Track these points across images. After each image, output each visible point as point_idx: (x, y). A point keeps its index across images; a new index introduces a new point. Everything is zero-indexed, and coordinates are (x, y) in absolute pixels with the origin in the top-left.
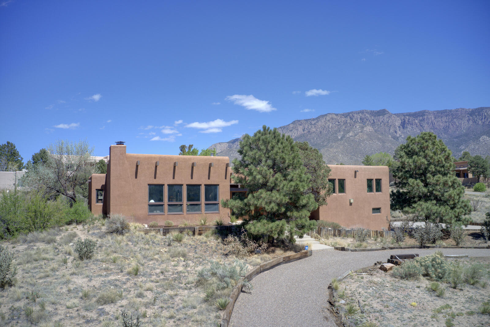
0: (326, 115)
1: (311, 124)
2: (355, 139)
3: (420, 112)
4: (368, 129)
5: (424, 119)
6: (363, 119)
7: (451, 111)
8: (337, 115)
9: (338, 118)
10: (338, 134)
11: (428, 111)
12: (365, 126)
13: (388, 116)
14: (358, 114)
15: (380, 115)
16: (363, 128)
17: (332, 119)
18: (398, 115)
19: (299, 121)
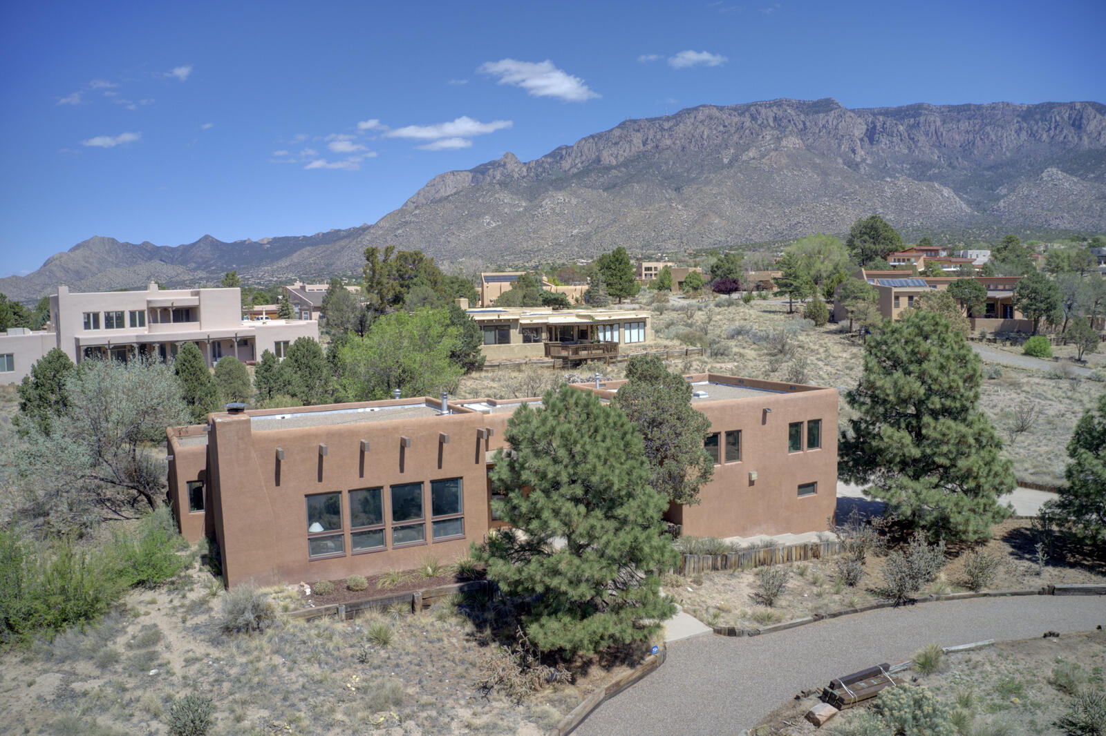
0: (696, 109)
1: (662, 129)
2: (762, 166)
3: (909, 108)
4: (792, 142)
5: (918, 124)
6: (781, 120)
7: (979, 107)
8: (721, 109)
9: (724, 117)
10: (724, 152)
11: (929, 105)
12: (785, 136)
13: (836, 115)
14: (770, 107)
15: (817, 112)
16: (779, 139)
17: (711, 118)
18: (860, 113)
19: (635, 121)
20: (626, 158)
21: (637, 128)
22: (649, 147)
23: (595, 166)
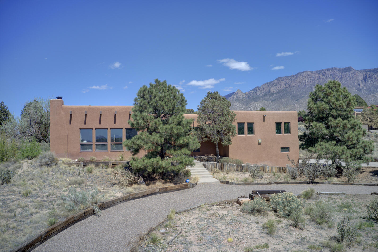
0: (303, 72)
1: (291, 80)
6: (333, 75)
8: (312, 72)
9: (313, 75)
13: (352, 72)
14: (329, 71)
15: (346, 72)
17: (308, 75)
18: (361, 71)
20: (279, 90)
21: (282, 80)
22: (287, 86)
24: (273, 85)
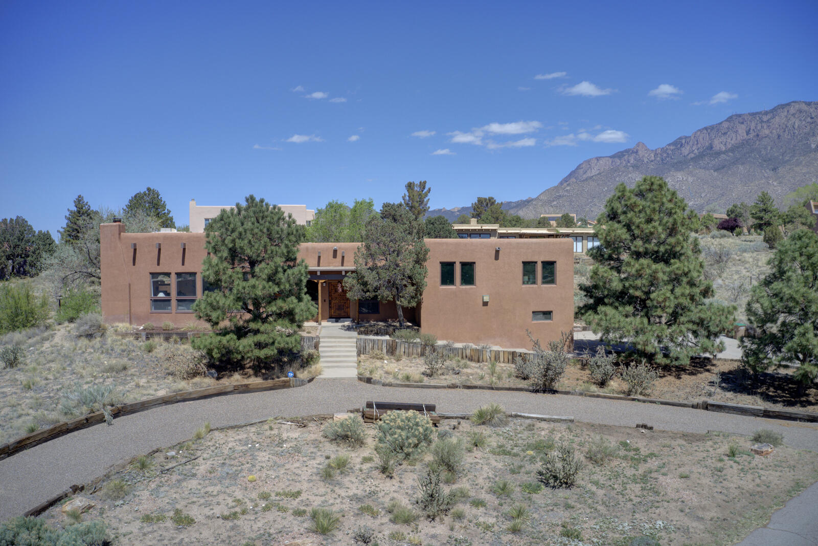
0: (789, 104)
1: (762, 122)
8: (809, 104)
9: (812, 110)
10: (811, 139)
20: (732, 145)
21: (742, 121)
22: (751, 136)
23: (709, 151)
24: (720, 133)
